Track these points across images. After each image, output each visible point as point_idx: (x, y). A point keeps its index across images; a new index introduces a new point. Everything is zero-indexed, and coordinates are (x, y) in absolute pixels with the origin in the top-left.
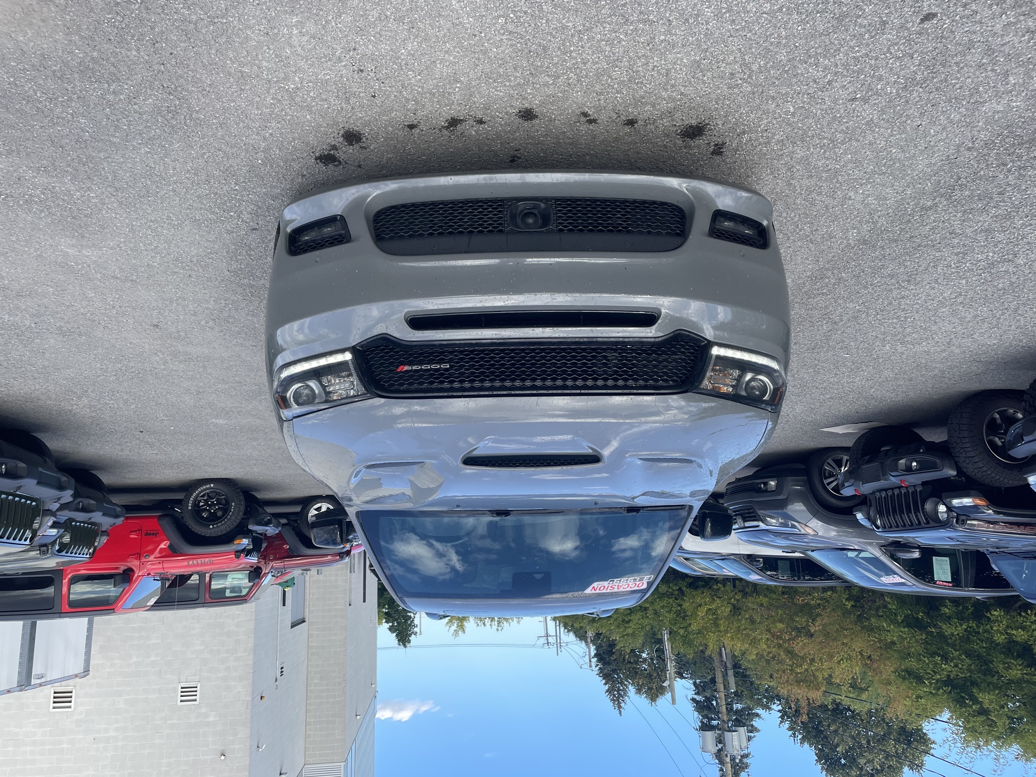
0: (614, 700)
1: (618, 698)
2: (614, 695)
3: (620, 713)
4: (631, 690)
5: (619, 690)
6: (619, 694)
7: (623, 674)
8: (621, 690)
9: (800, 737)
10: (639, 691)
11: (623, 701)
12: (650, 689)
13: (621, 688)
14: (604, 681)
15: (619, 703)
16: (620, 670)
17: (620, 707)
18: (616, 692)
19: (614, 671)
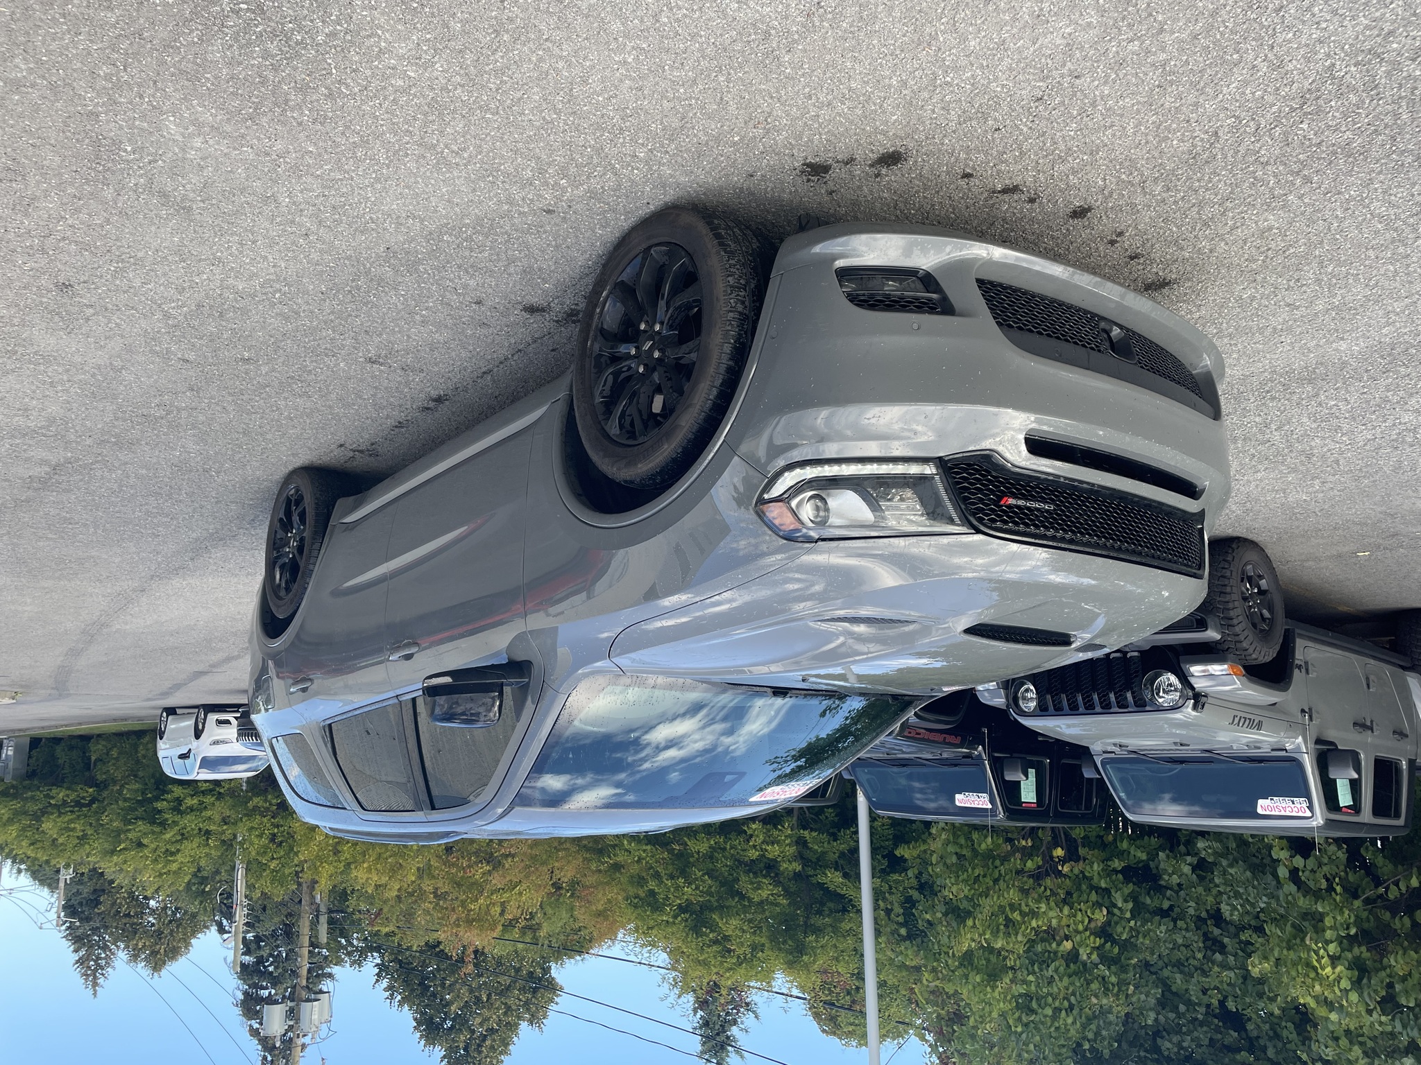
0: (87, 975)
1: (95, 970)
2: (89, 968)
3: (95, 994)
4: (122, 955)
5: (98, 958)
6: (98, 965)
7: (111, 934)
8: (101, 959)
9: (399, 997)
10: (134, 957)
11: (103, 974)
12: (154, 953)
13: (103, 955)
14: (72, 948)
15: (95, 978)
16: (106, 927)
17: (95, 984)
18: (92, 963)
19: (95, 930)
